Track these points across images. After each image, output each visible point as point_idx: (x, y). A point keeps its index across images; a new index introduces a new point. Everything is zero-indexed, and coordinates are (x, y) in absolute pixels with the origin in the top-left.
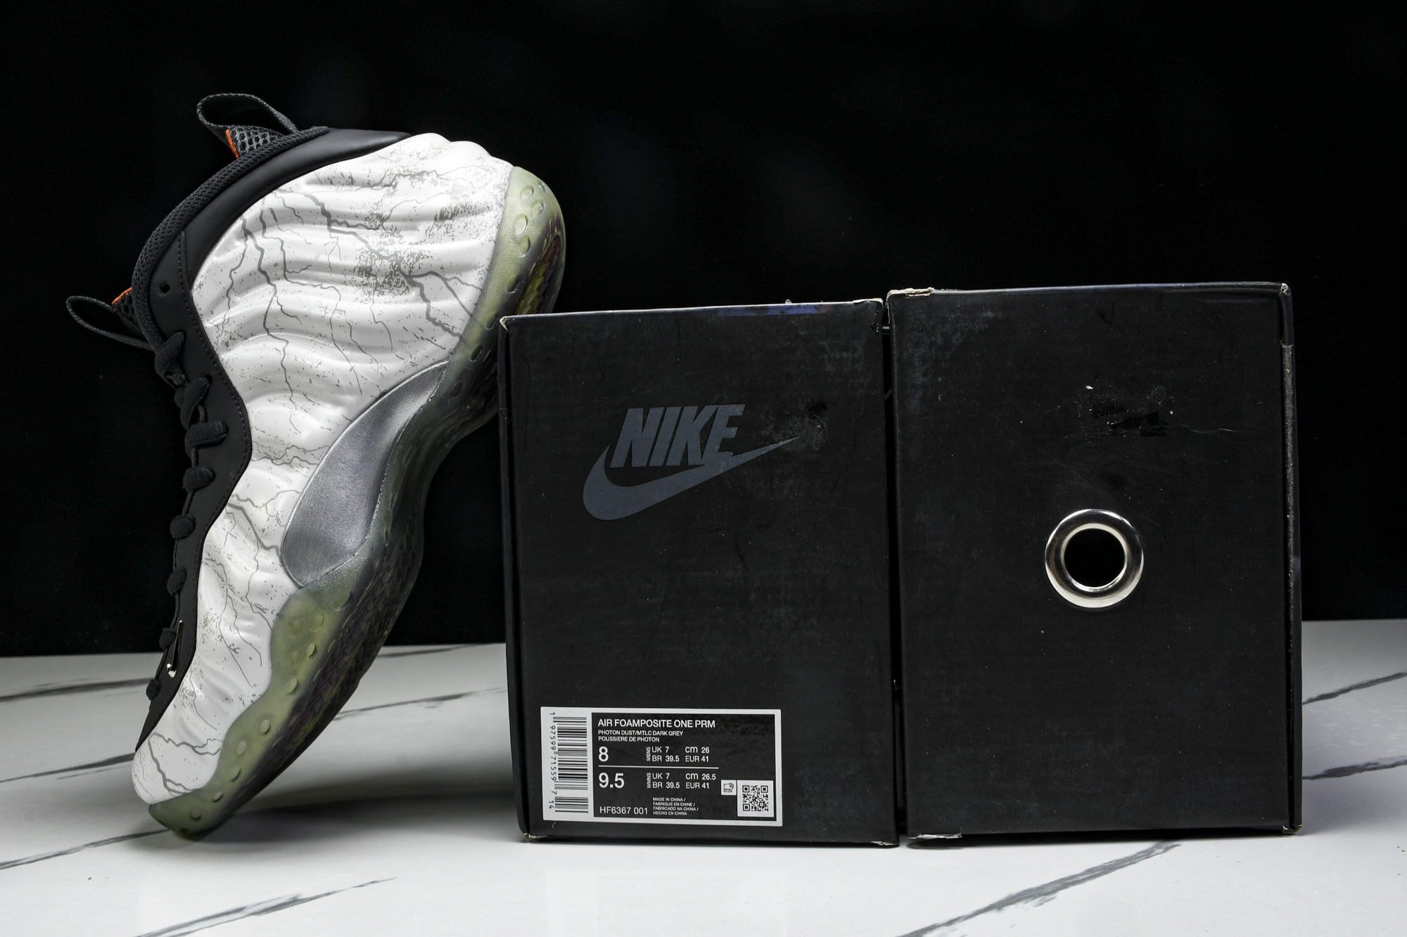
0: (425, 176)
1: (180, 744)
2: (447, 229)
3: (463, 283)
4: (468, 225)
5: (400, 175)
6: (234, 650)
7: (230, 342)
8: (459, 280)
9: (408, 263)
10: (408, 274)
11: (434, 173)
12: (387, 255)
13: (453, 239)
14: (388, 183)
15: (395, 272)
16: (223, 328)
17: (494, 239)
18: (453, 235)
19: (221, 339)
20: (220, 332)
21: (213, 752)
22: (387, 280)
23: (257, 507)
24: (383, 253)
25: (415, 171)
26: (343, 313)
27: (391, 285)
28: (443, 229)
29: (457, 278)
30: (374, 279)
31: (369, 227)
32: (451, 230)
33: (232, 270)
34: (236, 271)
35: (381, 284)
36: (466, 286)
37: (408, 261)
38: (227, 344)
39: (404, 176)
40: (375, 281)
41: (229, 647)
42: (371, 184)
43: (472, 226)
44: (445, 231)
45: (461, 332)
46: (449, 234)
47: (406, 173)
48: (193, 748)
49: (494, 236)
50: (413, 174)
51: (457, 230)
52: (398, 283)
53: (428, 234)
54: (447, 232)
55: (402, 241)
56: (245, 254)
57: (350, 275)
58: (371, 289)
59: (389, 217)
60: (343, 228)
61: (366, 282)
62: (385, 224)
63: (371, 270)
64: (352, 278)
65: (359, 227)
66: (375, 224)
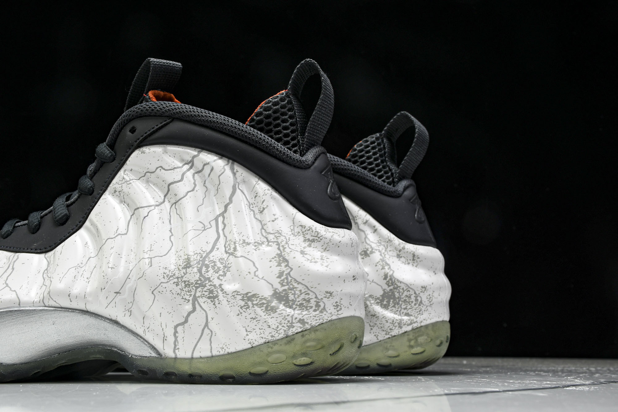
0: (283, 265)
2: (244, 306)
3: (210, 340)
4: (255, 320)
5: (278, 244)
7: (117, 193)
8: (211, 336)
9: (204, 293)
10: (197, 296)
11: (289, 270)
12: (203, 273)
13: (238, 315)
14: (269, 239)
15: (194, 286)
16: (124, 183)
17: (254, 345)
18: (241, 313)
19: (117, 186)
20: (120, 182)
22: (187, 283)
23: (7, 279)
24: (204, 269)
25: (286, 255)
26: (150, 265)
27: (185, 288)
28: (243, 303)
29: (212, 333)
30: (184, 273)
31: (226, 246)
32: (245, 310)
33: (161, 167)
34: (162, 170)
35: (183, 280)
36: (209, 343)
37: (205, 291)
38: (115, 191)
39: (279, 249)
40: (183, 275)
42: (265, 227)
43: (256, 323)
44: (242, 306)
45: (178, 356)
46: (241, 310)
47: (281, 248)
49: (256, 344)
50: (283, 254)
51: (246, 314)
52: (189, 292)
53: (233, 294)
54: (241, 308)
55: (221, 278)
56: (175, 170)
57: (182, 253)
58: (177, 275)
59: (236, 257)
60: (221, 226)
61: (180, 268)
62: (231, 256)
63: (189, 267)
64: (181, 257)
65: (225, 238)
66: (230, 249)
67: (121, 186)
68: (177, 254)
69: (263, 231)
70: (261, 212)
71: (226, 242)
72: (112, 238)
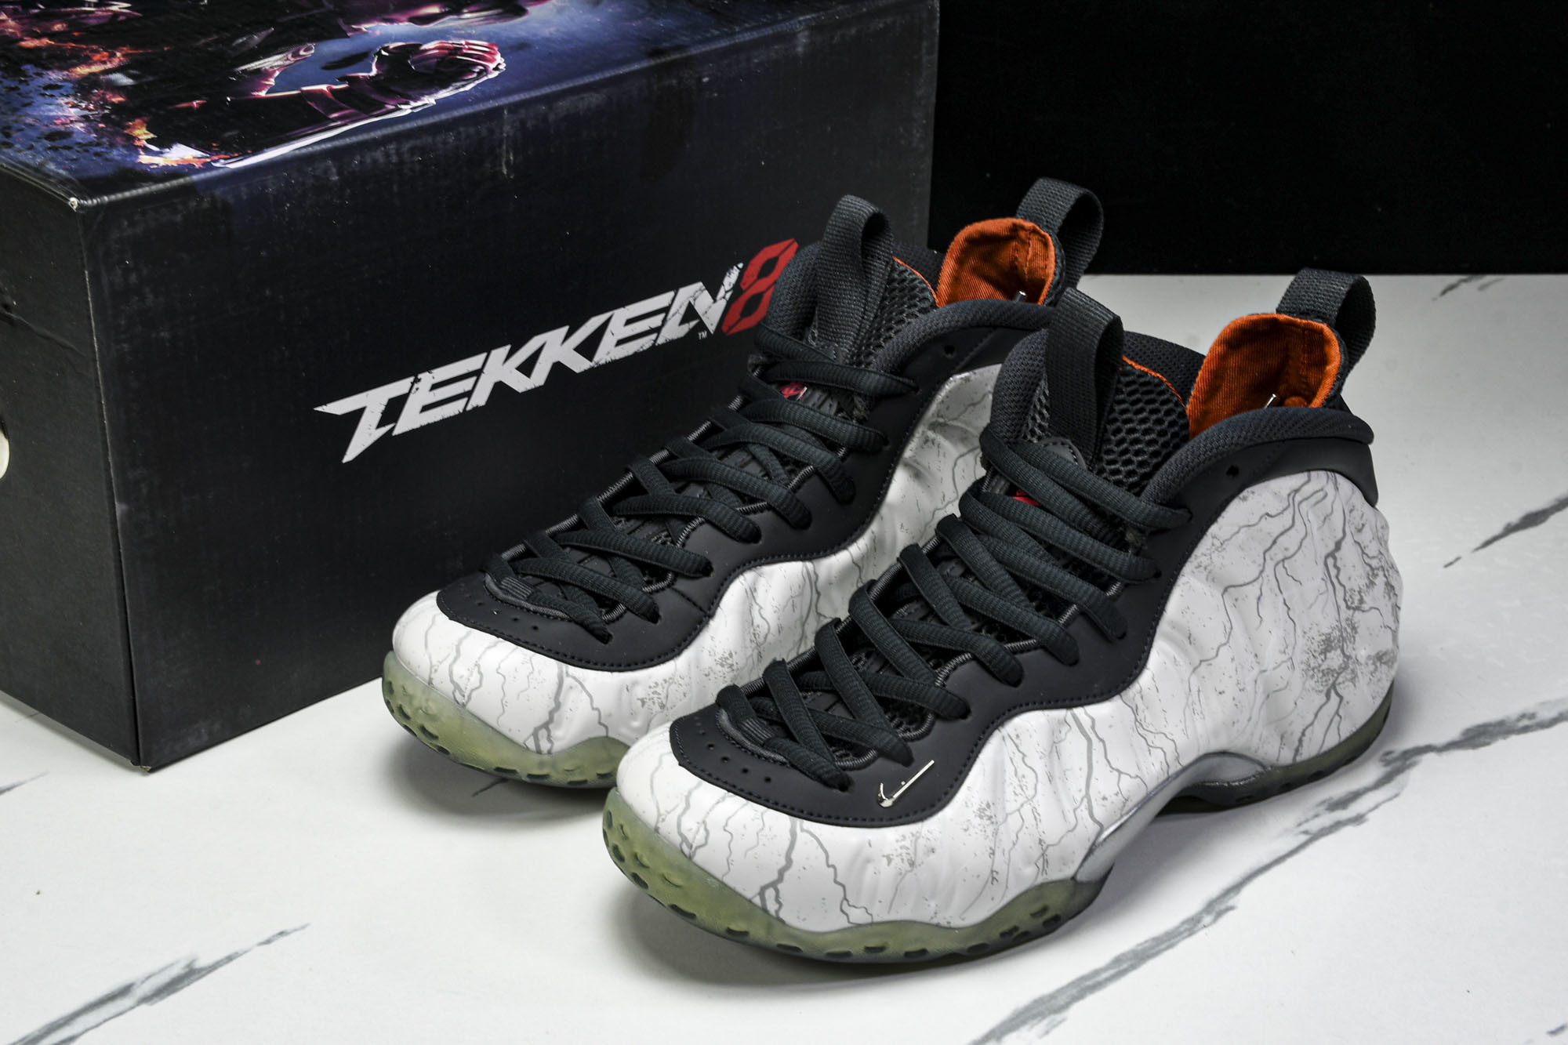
1: (841, 884)
3: (1339, 726)
6: (993, 878)
8: (1341, 721)
10: (1337, 683)
12: (1346, 651)
13: (1369, 684)
14: (1373, 566)
15: (1336, 672)
18: (1371, 680)
21: (851, 920)
22: (1326, 671)
23: (1109, 762)
24: (1345, 645)
27: (1322, 677)
29: (1341, 718)
30: (1322, 659)
31: (1347, 599)
32: (1374, 674)
33: (1268, 514)
34: (1269, 519)
35: (1321, 669)
39: (1384, 574)
40: (1321, 662)
41: (992, 871)
42: (1366, 551)
44: (1372, 671)
45: (1297, 760)
46: (1371, 676)
48: (845, 898)
50: (1389, 580)
51: (1375, 678)
52: (1326, 680)
53: (1367, 661)
54: (1371, 674)
55: (1354, 646)
56: (1284, 512)
57: (1314, 633)
58: (1312, 665)
59: (1363, 611)
60: (1333, 572)
61: (1316, 654)
62: (1357, 612)
63: (1330, 651)
64: (1313, 638)
65: (1342, 588)
66: (1353, 603)
67: (1209, 557)
68: (1306, 636)
69: (1364, 556)
70: (1360, 531)
71: (1345, 594)
72: (1225, 644)
